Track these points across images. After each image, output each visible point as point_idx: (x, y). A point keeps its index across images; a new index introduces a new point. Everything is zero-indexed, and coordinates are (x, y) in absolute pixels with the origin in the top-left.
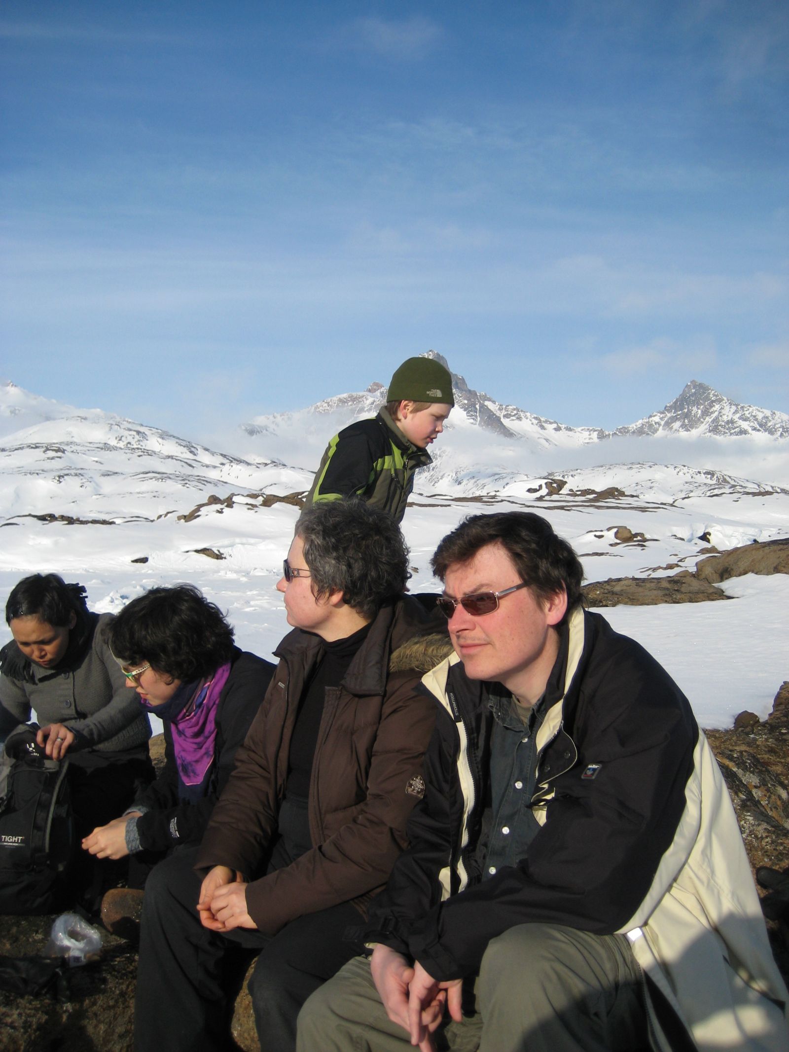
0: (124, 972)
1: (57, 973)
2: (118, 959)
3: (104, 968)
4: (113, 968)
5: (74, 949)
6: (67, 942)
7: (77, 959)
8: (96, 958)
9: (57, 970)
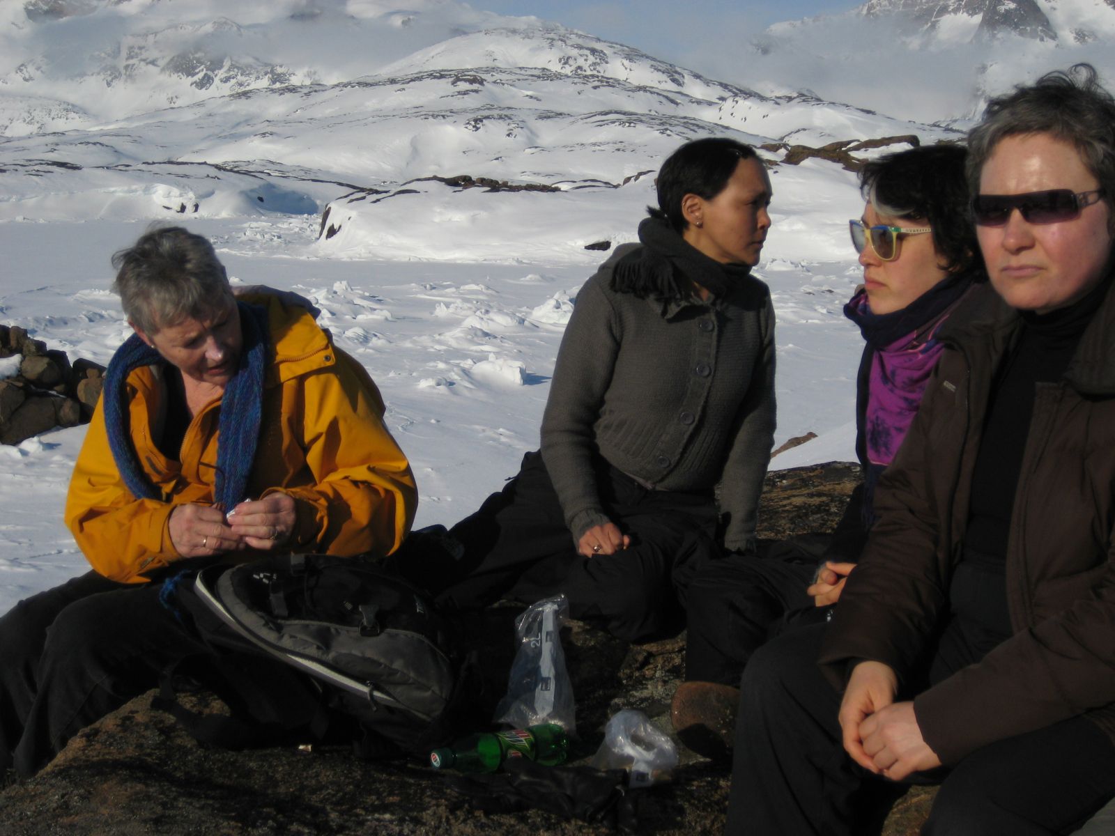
0: (706, 801)
1: (619, 792)
2: (695, 783)
3: (678, 793)
4: (691, 794)
5: (638, 761)
6: (630, 750)
7: (642, 776)
8: (667, 778)
9: (618, 787)
